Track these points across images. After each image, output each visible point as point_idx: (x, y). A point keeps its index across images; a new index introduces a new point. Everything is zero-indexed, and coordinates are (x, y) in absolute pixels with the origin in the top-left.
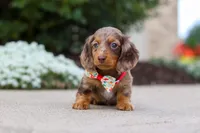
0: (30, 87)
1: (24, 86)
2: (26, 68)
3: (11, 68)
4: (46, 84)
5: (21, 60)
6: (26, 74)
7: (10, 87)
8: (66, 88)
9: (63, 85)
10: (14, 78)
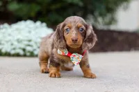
1: (28, 54)
2: (30, 41)
3: (19, 41)
7: (18, 55)
10: (20, 48)
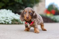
0: (8, 23)
1: (6, 23)
2: (7, 18)
3: (2, 18)
4: (13, 23)
5: (5, 15)
6: (7, 19)
7: (2, 24)
8: (19, 24)
9: (18, 23)
10: (3, 21)
